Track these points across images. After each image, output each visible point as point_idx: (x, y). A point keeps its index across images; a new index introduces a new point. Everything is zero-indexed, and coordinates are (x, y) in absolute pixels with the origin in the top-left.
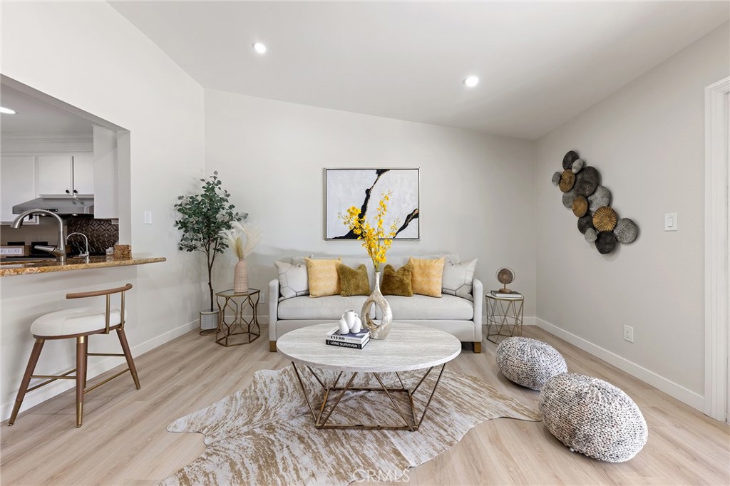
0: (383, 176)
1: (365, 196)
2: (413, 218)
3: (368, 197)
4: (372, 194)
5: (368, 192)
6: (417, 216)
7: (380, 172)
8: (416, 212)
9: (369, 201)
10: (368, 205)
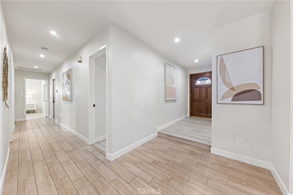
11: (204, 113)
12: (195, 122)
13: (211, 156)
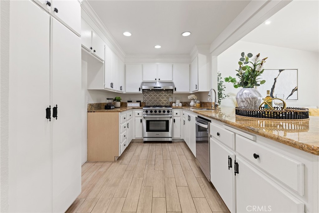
0: (282, 72)
1: (274, 81)
2: (295, 91)
3: (275, 81)
4: (277, 80)
5: (275, 79)
6: (297, 90)
7: (281, 71)
8: (296, 88)
9: (276, 83)
10: (276, 85)
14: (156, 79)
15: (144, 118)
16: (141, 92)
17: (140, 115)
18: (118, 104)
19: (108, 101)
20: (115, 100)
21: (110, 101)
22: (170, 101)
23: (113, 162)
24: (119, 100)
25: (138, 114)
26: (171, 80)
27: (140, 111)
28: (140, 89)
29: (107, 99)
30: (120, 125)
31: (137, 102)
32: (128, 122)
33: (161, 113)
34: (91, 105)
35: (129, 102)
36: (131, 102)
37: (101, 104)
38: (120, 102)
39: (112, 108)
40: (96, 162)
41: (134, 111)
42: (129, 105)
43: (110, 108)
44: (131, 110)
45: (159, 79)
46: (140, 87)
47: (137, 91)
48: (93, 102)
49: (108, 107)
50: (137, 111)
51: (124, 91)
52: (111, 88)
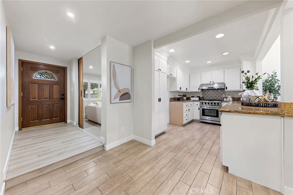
11: (47, 119)
12: (44, 133)
13: (110, 152)
14: (210, 82)
15: (201, 107)
16: (200, 91)
17: (199, 105)
18: (185, 98)
19: (179, 97)
20: (183, 96)
21: (180, 96)
22: (223, 97)
23: (180, 126)
24: (185, 96)
25: (197, 104)
26: (223, 81)
27: (198, 103)
28: (199, 89)
29: (178, 95)
30: (184, 109)
31: (198, 97)
32: (189, 108)
33: (216, 105)
34: (171, 99)
35: (192, 97)
36: (193, 97)
37: (176, 98)
38: (186, 97)
39: (181, 100)
40: (173, 125)
41: (194, 103)
42: (192, 99)
43: (180, 100)
44: (192, 102)
45: (213, 82)
46: (199, 88)
47: (197, 90)
48: (172, 97)
49: (178, 99)
50: (196, 103)
51: (188, 90)
52: (180, 90)
